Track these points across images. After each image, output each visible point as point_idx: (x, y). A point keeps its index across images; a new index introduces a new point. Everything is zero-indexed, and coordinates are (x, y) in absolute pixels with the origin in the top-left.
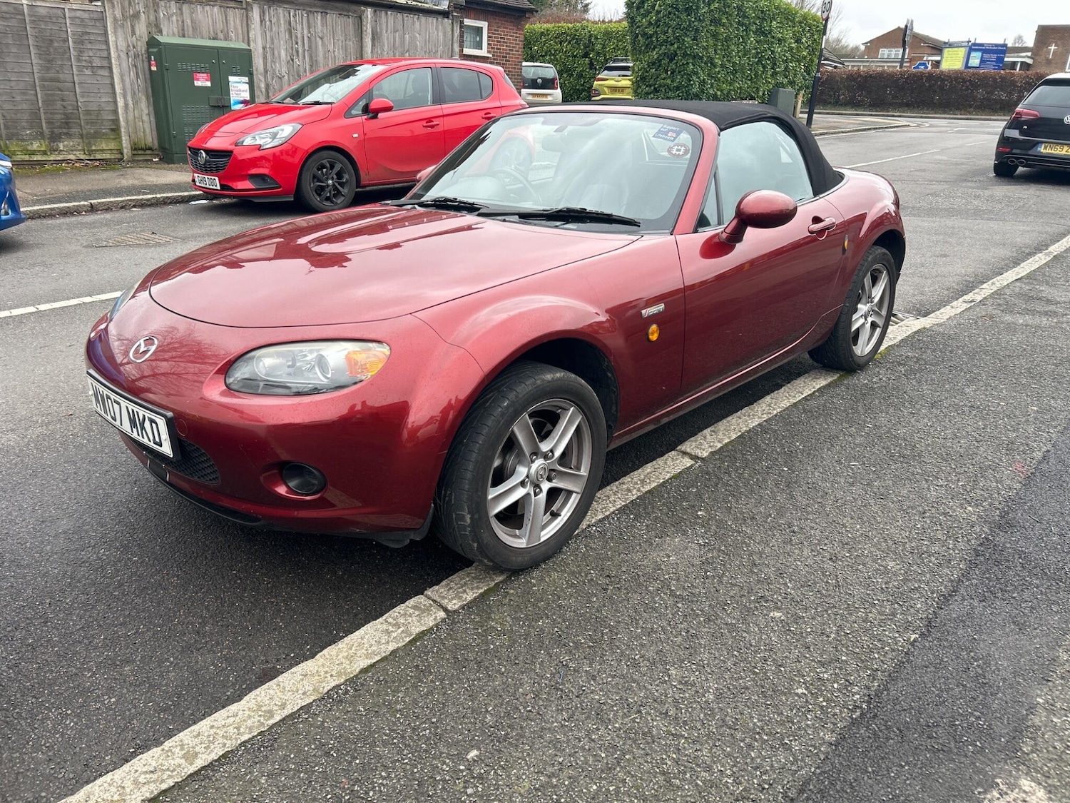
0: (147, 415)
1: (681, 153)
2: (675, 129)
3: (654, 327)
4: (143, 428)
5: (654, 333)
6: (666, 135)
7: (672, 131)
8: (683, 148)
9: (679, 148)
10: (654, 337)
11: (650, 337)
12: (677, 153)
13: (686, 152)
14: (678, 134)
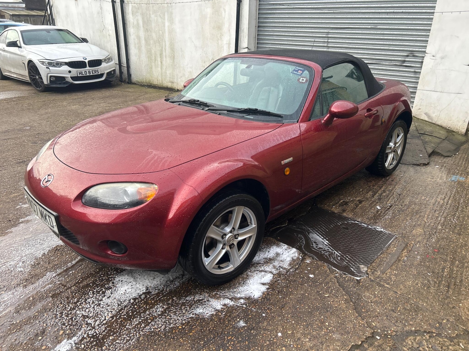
0: (47, 214)
1: (304, 81)
2: (302, 69)
3: (287, 169)
4: (46, 219)
5: (287, 171)
6: (297, 72)
7: (300, 70)
8: (305, 79)
9: (303, 79)
10: (288, 173)
11: (286, 173)
12: (302, 81)
13: (306, 81)
14: (303, 71)
